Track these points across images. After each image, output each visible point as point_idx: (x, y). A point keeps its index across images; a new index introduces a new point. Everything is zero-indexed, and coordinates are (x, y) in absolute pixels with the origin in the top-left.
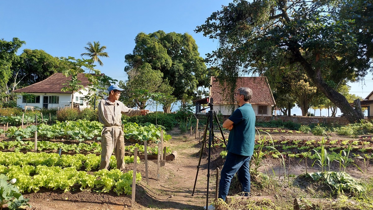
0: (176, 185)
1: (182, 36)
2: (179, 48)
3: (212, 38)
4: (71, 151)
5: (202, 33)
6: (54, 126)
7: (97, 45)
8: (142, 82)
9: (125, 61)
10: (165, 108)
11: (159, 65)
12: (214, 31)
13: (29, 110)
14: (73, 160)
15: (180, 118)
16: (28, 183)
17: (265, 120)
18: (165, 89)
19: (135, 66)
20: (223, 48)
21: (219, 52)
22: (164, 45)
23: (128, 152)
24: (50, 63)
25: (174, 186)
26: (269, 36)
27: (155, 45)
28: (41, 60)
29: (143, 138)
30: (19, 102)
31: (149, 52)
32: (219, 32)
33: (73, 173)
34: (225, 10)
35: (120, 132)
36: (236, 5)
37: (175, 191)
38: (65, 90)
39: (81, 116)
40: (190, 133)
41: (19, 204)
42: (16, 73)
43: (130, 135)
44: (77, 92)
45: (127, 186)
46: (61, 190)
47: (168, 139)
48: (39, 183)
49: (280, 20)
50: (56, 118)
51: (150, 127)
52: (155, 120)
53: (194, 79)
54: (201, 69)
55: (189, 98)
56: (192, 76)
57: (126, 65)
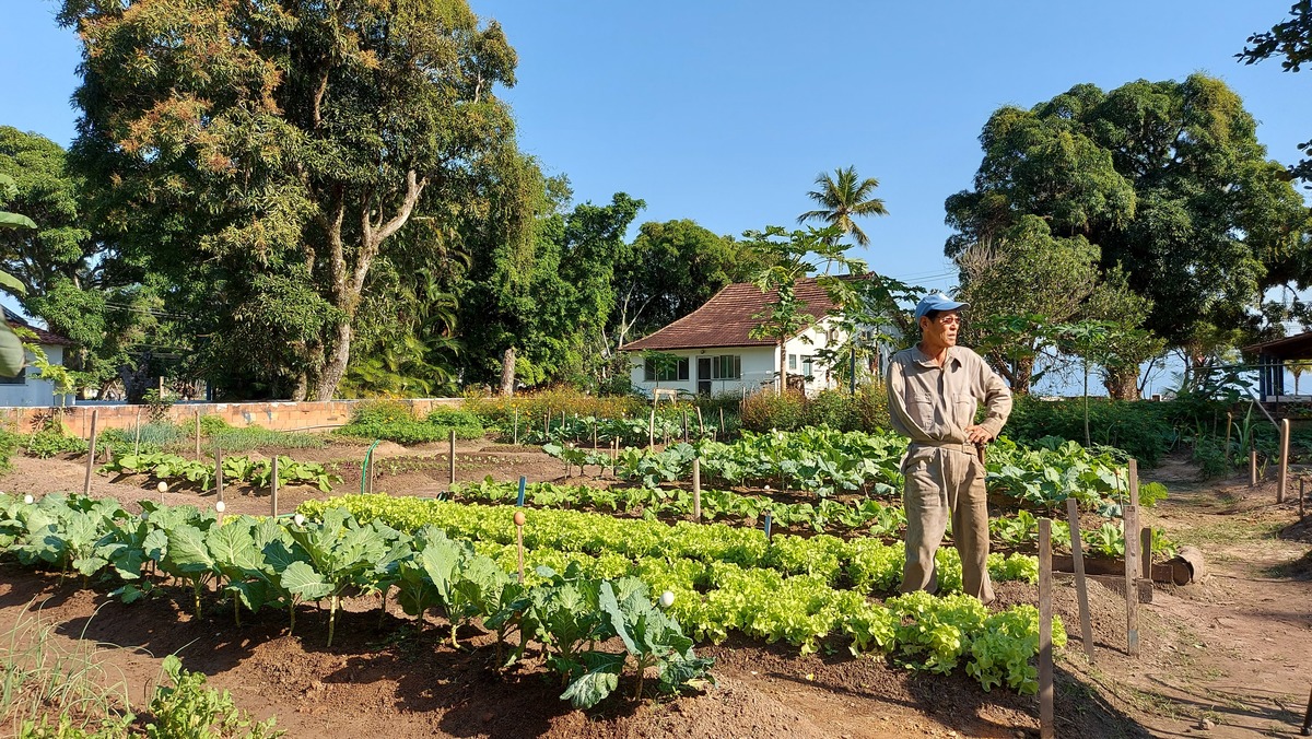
0: (1217, 684)
1: (1179, 90)
2: (1164, 138)
4: (797, 524)
6: (737, 445)
7: (847, 179)
8: (1016, 289)
9: (948, 220)
10: (1113, 382)
11: (1080, 215)
13: (665, 402)
14: (809, 552)
15: (1191, 421)
16: (696, 614)
18: (1113, 305)
19: (985, 232)
22: (1099, 139)
24: (710, 257)
25: (1210, 685)
27: (1063, 143)
28: (688, 250)
29: (1046, 492)
30: (637, 377)
31: (1040, 175)
33: (819, 594)
35: (971, 464)
37: (1216, 704)
38: (761, 333)
39: (812, 414)
40: (1250, 477)
41: (688, 670)
42: (625, 295)
43: (992, 478)
44: (796, 339)
45: (1018, 660)
46: (789, 646)
47: (1153, 499)
48: (724, 615)
50: (739, 422)
51: (1067, 454)
52: (1083, 428)
53: (1242, 256)
54: (1278, 210)
55: (1222, 336)
56: (1232, 247)
57: (951, 231)
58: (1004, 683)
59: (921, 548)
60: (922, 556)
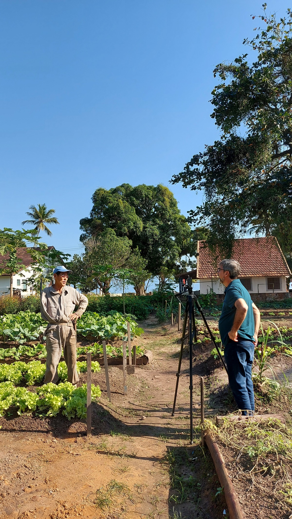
0: (150, 401)
1: (155, 189)
2: (151, 204)
3: (195, 189)
4: (8, 357)
5: (181, 183)
7: (42, 208)
8: (104, 255)
9: (81, 228)
10: (137, 289)
11: (125, 229)
12: (197, 180)
14: (10, 370)
15: (156, 302)
17: (277, 298)
18: (136, 261)
19: (94, 233)
20: (210, 202)
21: (206, 208)
22: (131, 203)
23: (84, 356)
25: (148, 402)
26: (274, 182)
27: (119, 203)
29: (106, 334)
31: (112, 214)
32: (204, 180)
33: (9, 390)
34: (211, 151)
35: (71, 330)
36: (224, 142)
37: (148, 409)
39: (23, 306)
40: (171, 322)
43: (87, 330)
44: (17, 274)
45: (80, 407)
47: (140, 333)
49: (287, 159)
51: (116, 318)
52: (123, 306)
53: (174, 245)
54: (184, 231)
55: (169, 271)
56: (171, 242)
57: (82, 232)
58: (76, 416)
59: (51, 365)
60: (52, 368)
